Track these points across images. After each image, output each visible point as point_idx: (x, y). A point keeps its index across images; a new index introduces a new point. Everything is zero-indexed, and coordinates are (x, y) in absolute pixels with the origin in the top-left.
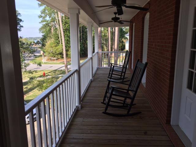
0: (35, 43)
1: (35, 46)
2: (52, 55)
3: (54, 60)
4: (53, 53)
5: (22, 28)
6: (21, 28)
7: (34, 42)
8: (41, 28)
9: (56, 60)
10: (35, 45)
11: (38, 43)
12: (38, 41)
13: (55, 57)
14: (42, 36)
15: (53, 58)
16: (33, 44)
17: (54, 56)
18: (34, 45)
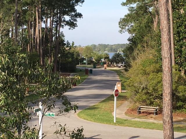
0: (109, 60)
1: (108, 68)
2: (144, 97)
3: (150, 113)
4: (148, 93)
5: (78, 19)
6: (76, 20)
7: (107, 58)
8: (124, 19)
9: (154, 116)
10: (108, 66)
11: (117, 59)
12: (118, 55)
13: (151, 104)
14: (129, 40)
15: (145, 108)
16: (104, 63)
17: (148, 102)
18: (105, 65)
